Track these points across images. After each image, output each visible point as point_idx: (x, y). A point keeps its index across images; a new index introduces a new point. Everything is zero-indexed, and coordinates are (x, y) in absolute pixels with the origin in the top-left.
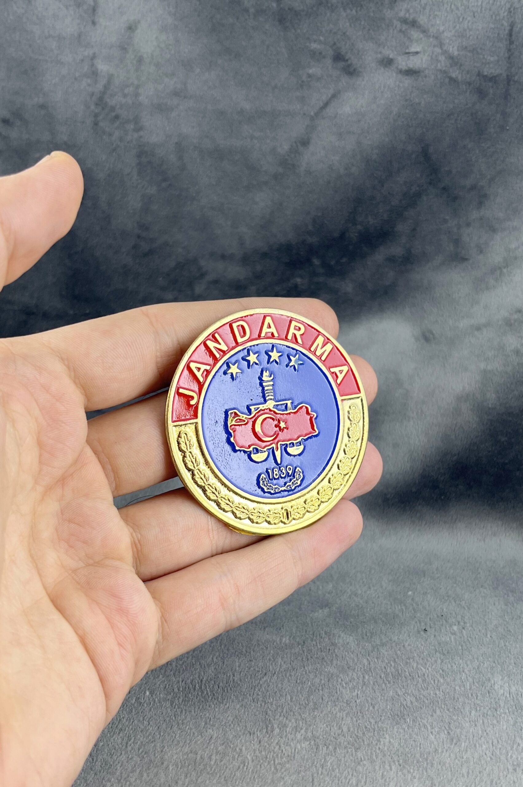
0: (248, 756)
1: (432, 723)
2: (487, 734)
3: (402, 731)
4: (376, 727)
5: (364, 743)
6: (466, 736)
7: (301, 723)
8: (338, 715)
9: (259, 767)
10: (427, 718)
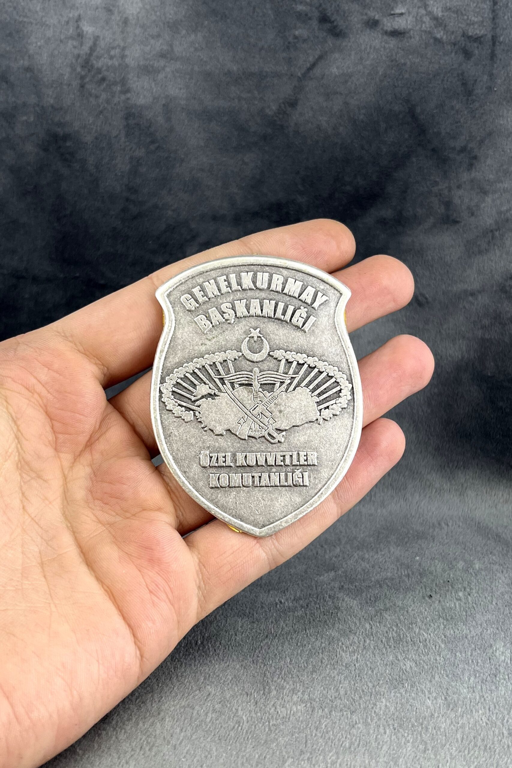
0: (244, 717)
1: (430, 688)
2: (485, 699)
3: (399, 695)
4: (373, 691)
5: (360, 707)
6: (463, 702)
7: (298, 685)
8: (336, 679)
9: (253, 727)
10: (425, 683)
